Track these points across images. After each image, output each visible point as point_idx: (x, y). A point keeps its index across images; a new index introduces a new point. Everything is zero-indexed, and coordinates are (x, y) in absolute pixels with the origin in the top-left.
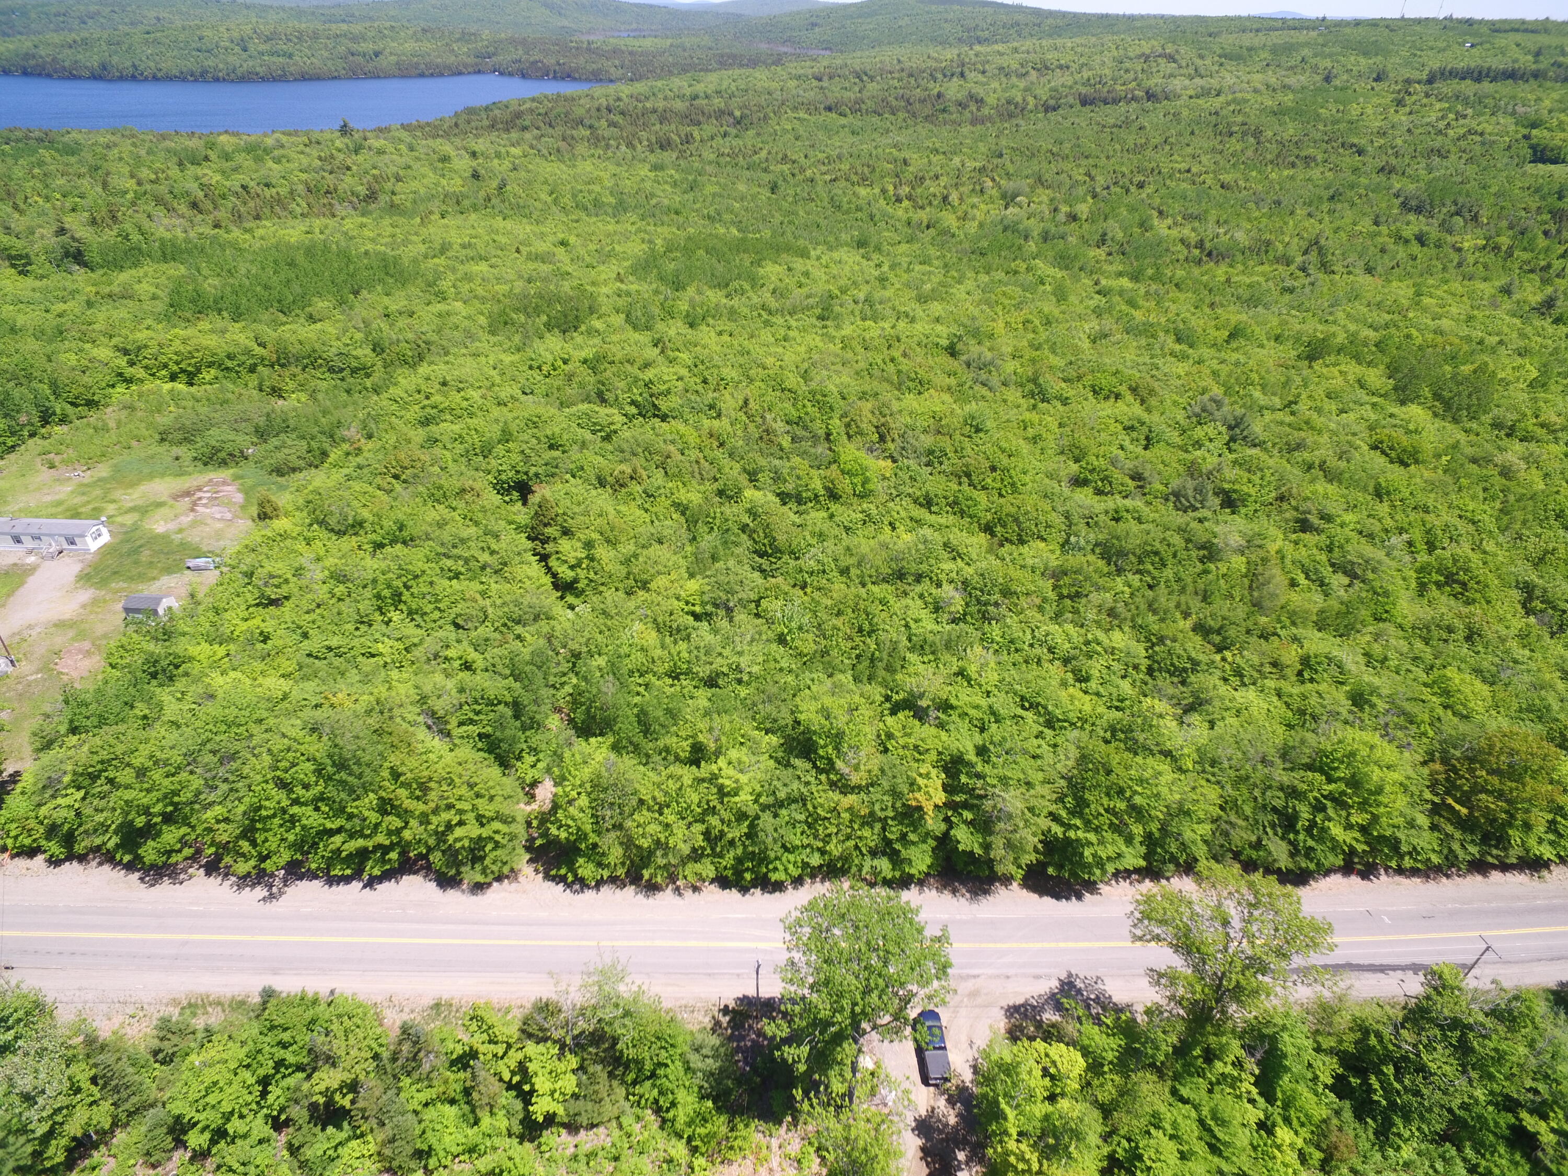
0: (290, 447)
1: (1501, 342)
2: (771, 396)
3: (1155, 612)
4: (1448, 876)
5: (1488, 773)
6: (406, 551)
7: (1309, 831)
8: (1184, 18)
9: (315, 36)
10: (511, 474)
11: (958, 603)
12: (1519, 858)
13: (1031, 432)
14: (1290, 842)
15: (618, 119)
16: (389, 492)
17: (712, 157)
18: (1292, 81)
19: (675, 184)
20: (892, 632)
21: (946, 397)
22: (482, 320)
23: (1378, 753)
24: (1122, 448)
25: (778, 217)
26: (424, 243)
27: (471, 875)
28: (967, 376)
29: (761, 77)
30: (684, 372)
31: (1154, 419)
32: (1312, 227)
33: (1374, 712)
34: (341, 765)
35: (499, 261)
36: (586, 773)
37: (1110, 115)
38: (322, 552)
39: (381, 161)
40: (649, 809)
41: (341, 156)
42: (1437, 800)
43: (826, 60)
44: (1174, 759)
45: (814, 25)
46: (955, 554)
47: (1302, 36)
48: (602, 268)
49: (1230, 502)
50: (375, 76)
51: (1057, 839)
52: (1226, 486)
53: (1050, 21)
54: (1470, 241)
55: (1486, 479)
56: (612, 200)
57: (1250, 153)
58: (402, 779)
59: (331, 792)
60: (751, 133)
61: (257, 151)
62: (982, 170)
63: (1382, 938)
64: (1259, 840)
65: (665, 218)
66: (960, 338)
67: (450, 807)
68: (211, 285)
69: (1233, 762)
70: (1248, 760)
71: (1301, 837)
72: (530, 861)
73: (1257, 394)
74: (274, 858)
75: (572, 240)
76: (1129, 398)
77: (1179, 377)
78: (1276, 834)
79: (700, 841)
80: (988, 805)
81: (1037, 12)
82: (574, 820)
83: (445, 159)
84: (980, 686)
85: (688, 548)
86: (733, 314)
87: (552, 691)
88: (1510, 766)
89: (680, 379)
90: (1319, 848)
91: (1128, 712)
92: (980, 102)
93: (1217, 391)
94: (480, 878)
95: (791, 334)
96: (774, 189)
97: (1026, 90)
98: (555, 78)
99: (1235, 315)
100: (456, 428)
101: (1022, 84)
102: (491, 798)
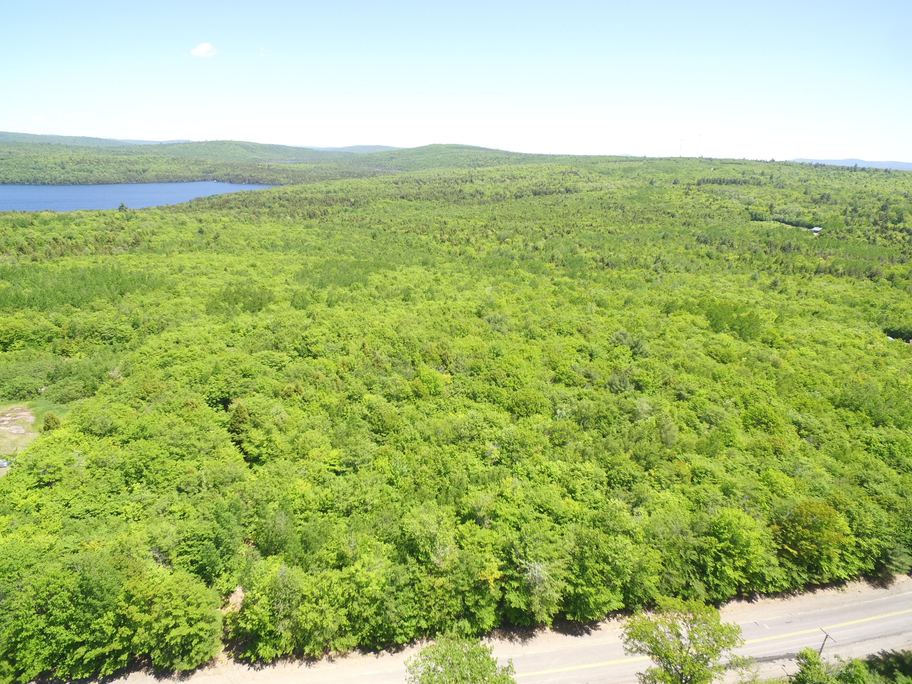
0: (71, 385)
1: (757, 302)
2: (378, 342)
3: (609, 450)
4: (794, 595)
5: (803, 528)
6: (146, 443)
7: (714, 573)
8: (579, 156)
9: (108, 162)
10: (218, 393)
11: (496, 453)
12: (829, 579)
13: (526, 355)
14: (705, 582)
15: (286, 203)
16: (137, 408)
17: (339, 222)
18: (635, 184)
19: (318, 235)
20: (458, 473)
21: (478, 338)
22: (203, 307)
23: (743, 522)
24: (577, 361)
25: (377, 251)
26: (168, 266)
27: (181, 665)
28: (490, 327)
29: (365, 183)
30: (326, 331)
31: (593, 345)
32: (656, 251)
33: (736, 498)
34: (88, 592)
35: (214, 276)
36: (267, 580)
37: (549, 200)
38: (88, 449)
39: (143, 224)
40: (309, 602)
41: (119, 222)
42: (779, 547)
43: (398, 176)
44: (631, 536)
45: (392, 158)
46: (492, 424)
47: (636, 164)
48: (275, 278)
49: (639, 387)
50: (142, 182)
51: (569, 595)
52: (636, 378)
53: (514, 157)
54: (732, 256)
55: (765, 369)
56: (282, 243)
57: (620, 217)
58: (134, 599)
59: (79, 614)
60: (360, 210)
61: (64, 220)
62: (486, 226)
63: (767, 639)
64: (688, 584)
65: (313, 252)
66: (483, 308)
67: (168, 615)
68: (27, 292)
69: (665, 535)
70: (673, 533)
71: (711, 578)
72: (226, 650)
73: (644, 330)
74: (29, 672)
75: (258, 263)
76: (577, 335)
77: (602, 324)
78: (696, 578)
79: (345, 621)
80: (527, 576)
81: (507, 153)
82: (257, 614)
83: (183, 223)
84: (514, 501)
85: (331, 431)
86: (353, 299)
87: (243, 528)
88: (813, 522)
89: (324, 334)
90: (721, 584)
91: (601, 510)
92: (482, 194)
93: (623, 330)
94: (187, 667)
95: (388, 308)
96: (374, 237)
97: (505, 188)
98: (249, 183)
99: (625, 293)
100: (184, 368)
101: (503, 185)
102: (198, 606)
